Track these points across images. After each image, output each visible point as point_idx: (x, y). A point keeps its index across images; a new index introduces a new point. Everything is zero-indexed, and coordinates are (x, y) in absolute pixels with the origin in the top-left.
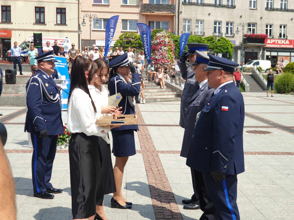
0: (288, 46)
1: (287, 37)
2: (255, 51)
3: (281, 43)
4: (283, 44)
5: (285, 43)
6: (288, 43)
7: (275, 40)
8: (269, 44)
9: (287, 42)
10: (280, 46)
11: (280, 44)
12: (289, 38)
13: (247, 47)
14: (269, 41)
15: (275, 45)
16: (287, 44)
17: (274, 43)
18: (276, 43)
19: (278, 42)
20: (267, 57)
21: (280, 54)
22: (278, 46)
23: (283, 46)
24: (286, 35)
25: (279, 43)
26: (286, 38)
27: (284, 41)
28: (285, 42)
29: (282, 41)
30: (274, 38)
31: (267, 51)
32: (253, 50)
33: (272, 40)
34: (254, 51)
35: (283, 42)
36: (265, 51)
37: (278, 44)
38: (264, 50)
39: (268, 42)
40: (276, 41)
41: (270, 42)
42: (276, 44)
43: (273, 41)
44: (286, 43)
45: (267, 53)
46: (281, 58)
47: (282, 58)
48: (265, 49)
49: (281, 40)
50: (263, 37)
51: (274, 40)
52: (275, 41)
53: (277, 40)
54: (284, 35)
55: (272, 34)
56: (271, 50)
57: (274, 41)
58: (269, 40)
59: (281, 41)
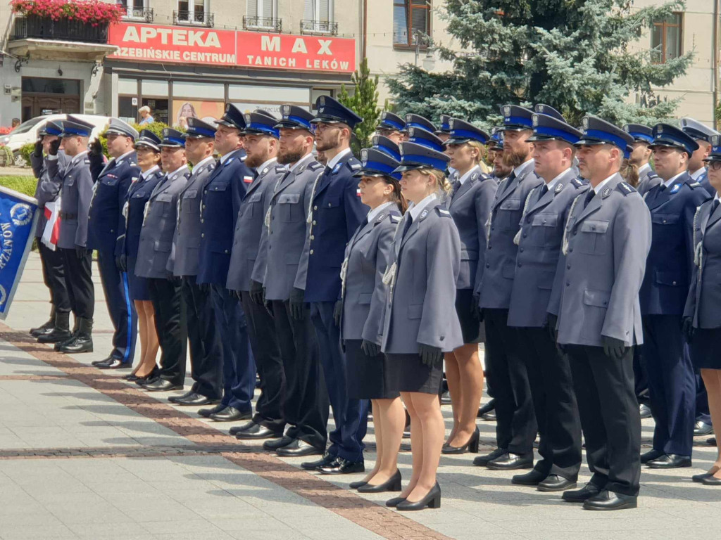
0: (217, 59)
1: (211, 18)
2: (70, 74)
3: (185, 43)
4: (196, 48)
5: (201, 44)
6: (218, 45)
7: (159, 30)
8: (131, 44)
9: (213, 40)
10: (181, 56)
11: (182, 49)
12: (219, 23)
13: (28, 55)
14: (130, 34)
15: (158, 51)
16: (212, 50)
17: (155, 43)
18: (164, 41)
19: (170, 37)
20: (125, 101)
21: (180, 89)
22: (175, 57)
23: (193, 54)
24: (205, 10)
25: (176, 42)
26: (208, 23)
27: (200, 33)
28: (204, 38)
29: (191, 33)
30: (156, 20)
31: (120, 77)
32: (60, 72)
33: (144, 30)
34: (65, 76)
35: (195, 38)
36: (115, 76)
37: (170, 47)
38: (108, 71)
39: (126, 38)
40: (164, 33)
41: (136, 39)
42: (163, 48)
43: (148, 33)
44: (208, 44)
45: (124, 87)
46: (187, 108)
47: (192, 109)
48: (111, 65)
49: (185, 32)
50: (99, 12)
51: (156, 28)
52: (159, 35)
53: (169, 31)
54: (200, 11)
55: (145, 5)
56: (141, 71)
57: (153, 34)
58: (131, 30)
59: (187, 36)
